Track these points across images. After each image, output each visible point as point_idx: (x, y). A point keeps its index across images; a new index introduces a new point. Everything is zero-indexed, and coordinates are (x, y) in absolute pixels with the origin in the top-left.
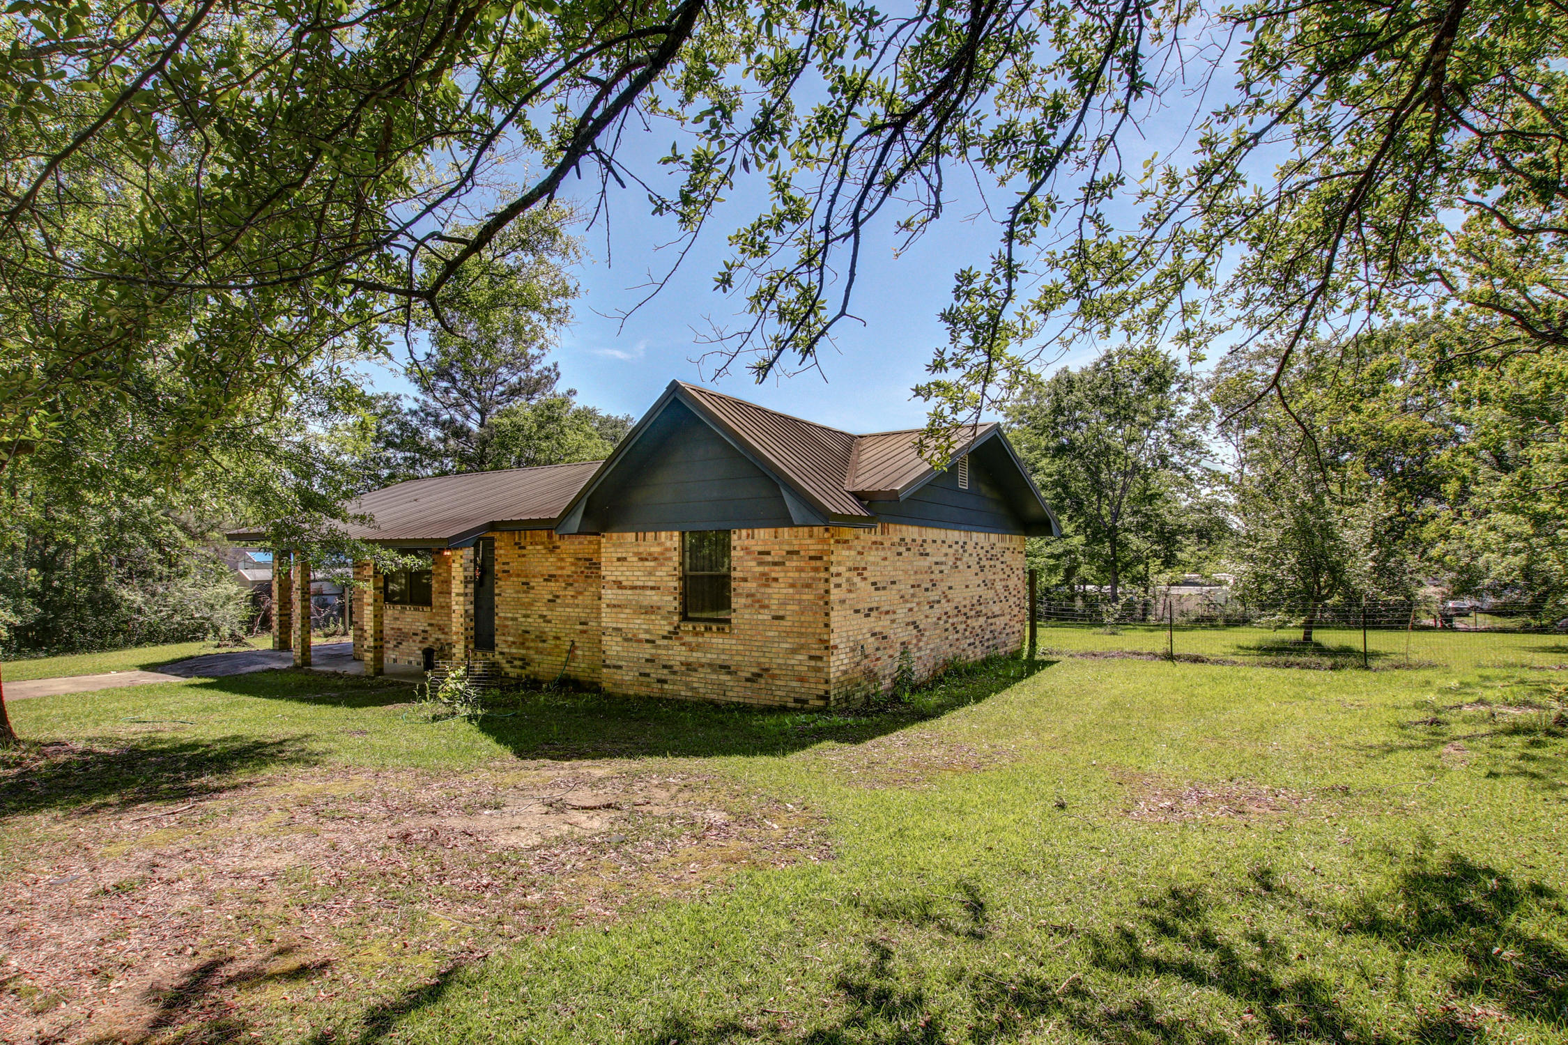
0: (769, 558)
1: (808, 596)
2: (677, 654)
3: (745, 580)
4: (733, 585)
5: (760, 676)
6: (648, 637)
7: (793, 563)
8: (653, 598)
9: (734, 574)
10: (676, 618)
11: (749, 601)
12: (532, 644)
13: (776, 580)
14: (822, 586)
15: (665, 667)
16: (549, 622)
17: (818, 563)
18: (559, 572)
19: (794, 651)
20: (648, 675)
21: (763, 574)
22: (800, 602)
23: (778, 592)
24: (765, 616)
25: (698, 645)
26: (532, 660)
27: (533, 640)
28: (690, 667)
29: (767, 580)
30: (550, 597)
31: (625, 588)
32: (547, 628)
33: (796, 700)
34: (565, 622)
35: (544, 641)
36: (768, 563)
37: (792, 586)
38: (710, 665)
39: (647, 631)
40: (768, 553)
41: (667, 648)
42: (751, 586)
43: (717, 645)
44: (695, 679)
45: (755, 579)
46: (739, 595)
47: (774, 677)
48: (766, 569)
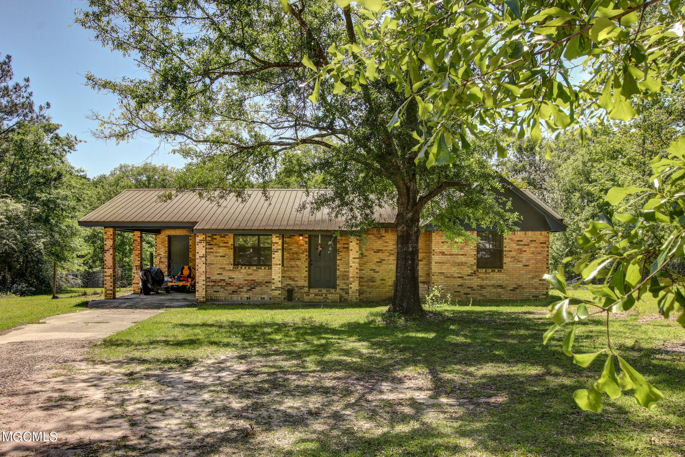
0: (522, 243)
1: (539, 257)
2: (475, 282)
3: (511, 251)
4: (505, 253)
5: (517, 288)
6: (459, 275)
7: (533, 245)
8: (463, 259)
9: (504, 249)
10: (475, 267)
11: (513, 259)
12: (365, 284)
13: (525, 251)
14: (546, 253)
15: (468, 288)
16: (378, 272)
17: (544, 245)
18: (385, 248)
19: (533, 278)
20: (459, 292)
21: (519, 249)
22: (536, 259)
23: (525, 257)
24: (520, 265)
25: (487, 278)
26: (366, 291)
27: (365, 282)
28: (482, 287)
29: (521, 251)
30: (379, 260)
31: (446, 255)
32: (376, 275)
33: (533, 297)
34: (388, 272)
35: (374, 282)
36: (521, 245)
37: (532, 253)
38: (492, 286)
39: (459, 273)
40: (522, 241)
41: (470, 280)
42: (513, 254)
43: (496, 277)
44: (484, 292)
45: (515, 251)
46: (507, 257)
47: (524, 288)
48: (521, 247)
